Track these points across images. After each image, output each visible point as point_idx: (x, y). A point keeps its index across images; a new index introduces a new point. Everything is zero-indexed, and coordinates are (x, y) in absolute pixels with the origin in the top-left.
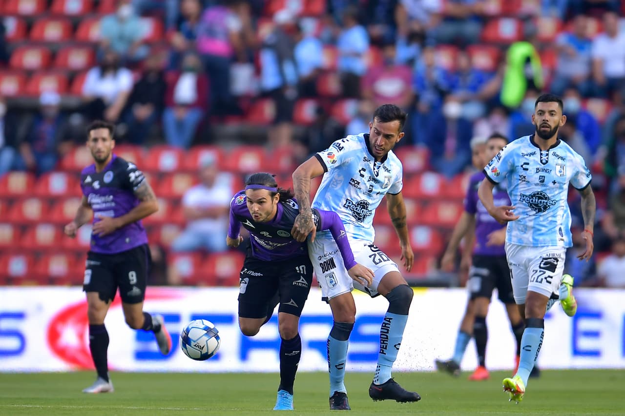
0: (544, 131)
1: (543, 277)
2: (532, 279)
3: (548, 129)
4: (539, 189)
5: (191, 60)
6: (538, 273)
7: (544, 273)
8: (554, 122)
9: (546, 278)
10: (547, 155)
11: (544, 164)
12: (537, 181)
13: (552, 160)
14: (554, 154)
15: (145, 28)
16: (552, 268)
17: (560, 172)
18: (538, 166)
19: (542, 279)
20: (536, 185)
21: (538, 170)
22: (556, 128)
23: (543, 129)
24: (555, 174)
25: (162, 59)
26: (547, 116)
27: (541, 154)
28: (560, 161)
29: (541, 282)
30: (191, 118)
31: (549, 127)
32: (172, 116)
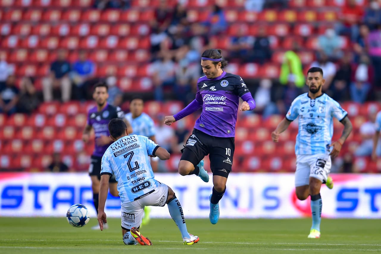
0: (313, 89)
1: (318, 171)
2: (312, 172)
3: (315, 88)
4: (310, 121)
5: (365, 58)
6: (316, 169)
7: (319, 169)
8: (318, 83)
9: (320, 172)
10: (314, 101)
11: (312, 107)
12: (309, 116)
13: (317, 104)
14: (319, 101)
15: (341, 42)
16: (323, 166)
17: (322, 110)
18: (309, 109)
19: (318, 173)
20: (309, 118)
21: (309, 111)
22: (320, 87)
23: (312, 88)
24: (319, 111)
25: (349, 58)
26: (314, 81)
27: (311, 101)
28: (322, 105)
29: (318, 174)
30: (364, 88)
31: (316, 87)
32: (355, 87)
